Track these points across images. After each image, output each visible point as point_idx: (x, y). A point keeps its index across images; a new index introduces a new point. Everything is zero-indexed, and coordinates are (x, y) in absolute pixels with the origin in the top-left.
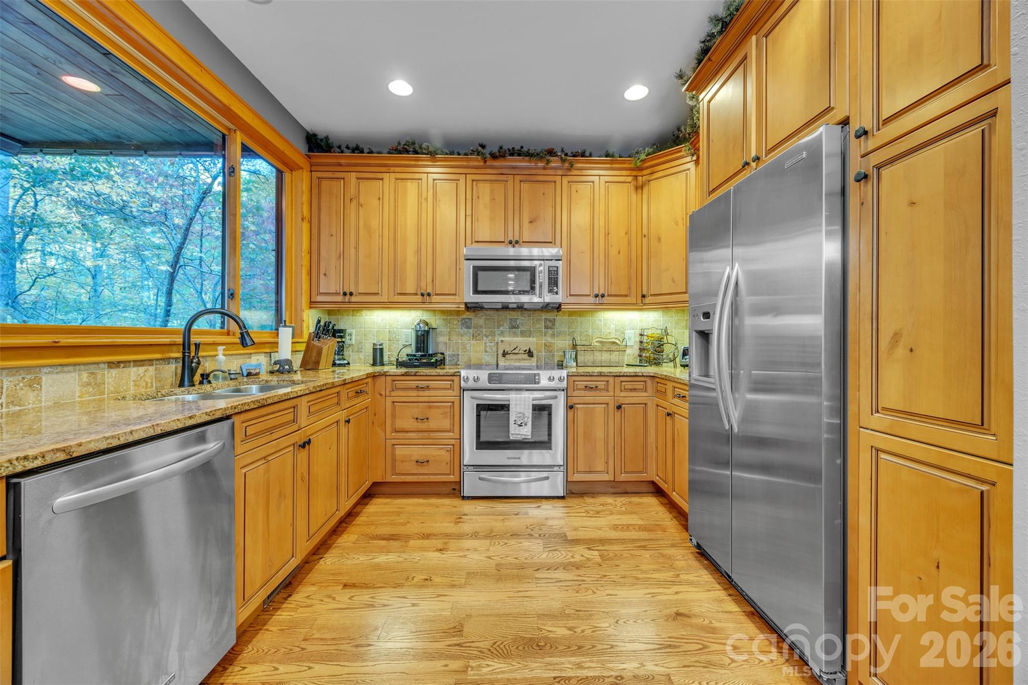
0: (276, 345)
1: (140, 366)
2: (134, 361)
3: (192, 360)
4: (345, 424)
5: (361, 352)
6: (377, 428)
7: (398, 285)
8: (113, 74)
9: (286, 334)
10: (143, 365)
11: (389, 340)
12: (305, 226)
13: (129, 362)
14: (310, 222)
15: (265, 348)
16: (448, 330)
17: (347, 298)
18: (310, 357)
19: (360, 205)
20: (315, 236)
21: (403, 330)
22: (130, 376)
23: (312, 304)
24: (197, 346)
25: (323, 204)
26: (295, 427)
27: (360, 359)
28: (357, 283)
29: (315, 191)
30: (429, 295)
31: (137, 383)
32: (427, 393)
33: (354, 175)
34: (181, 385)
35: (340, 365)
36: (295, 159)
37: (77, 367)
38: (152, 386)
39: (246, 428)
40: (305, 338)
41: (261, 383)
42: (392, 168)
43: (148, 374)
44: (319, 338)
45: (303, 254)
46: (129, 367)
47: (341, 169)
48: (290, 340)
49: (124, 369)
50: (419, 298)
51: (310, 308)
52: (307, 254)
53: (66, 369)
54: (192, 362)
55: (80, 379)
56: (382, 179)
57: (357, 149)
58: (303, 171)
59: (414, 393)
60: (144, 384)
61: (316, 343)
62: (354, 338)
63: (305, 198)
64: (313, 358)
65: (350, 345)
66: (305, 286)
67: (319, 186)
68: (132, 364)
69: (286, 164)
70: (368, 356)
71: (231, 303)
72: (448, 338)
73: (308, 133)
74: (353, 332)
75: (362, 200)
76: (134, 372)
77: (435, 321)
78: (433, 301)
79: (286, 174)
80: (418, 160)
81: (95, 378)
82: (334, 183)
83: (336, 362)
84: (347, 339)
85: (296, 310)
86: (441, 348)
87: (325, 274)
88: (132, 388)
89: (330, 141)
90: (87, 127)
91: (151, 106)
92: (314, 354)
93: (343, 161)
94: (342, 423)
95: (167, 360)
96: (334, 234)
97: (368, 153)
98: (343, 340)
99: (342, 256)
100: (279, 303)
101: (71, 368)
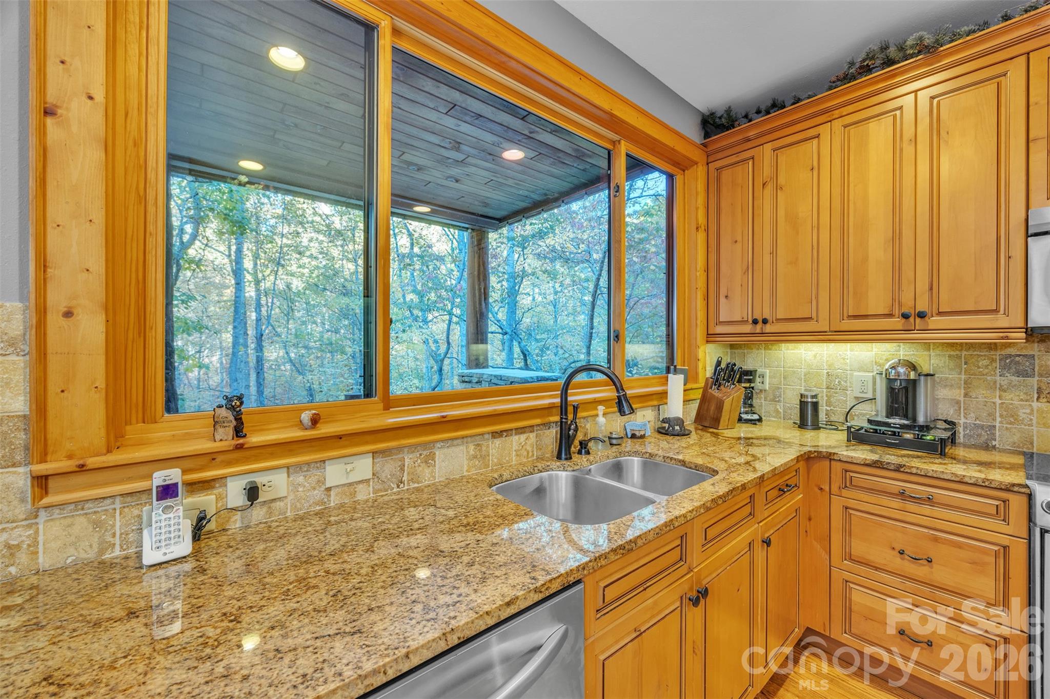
0: (665, 395)
1: (521, 433)
2: (516, 429)
3: (570, 425)
4: (762, 546)
5: (779, 401)
6: (815, 543)
7: (851, 302)
8: (531, 135)
9: (676, 383)
10: (524, 433)
11: (827, 388)
12: (701, 236)
13: (511, 430)
14: (707, 231)
15: (652, 400)
16: (963, 377)
17: (758, 328)
18: (708, 410)
19: (778, 188)
20: (714, 247)
21: (856, 373)
22: (512, 444)
23: (710, 337)
24: (576, 408)
25: (723, 204)
26: (684, 570)
27: (777, 411)
28: (774, 305)
29: (713, 188)
30: (922, 315)
31: (519, 453)
32: (926, 509)
33: (768, 147)
34: (559, 457)
35: (748, 421)
36: (687, 154)
37: (465, 440)
38: (533, 455)
39: (604, 591)
40: (702, 384)
41: (644, 456)
42: (837, 112)
43: (529, 442)
44: (719, 386)
45: (698, 274)
46: (511, 435)
47: (750, 145)
48: (682, 388)
49: (507, 438)
50: (897, 322)
51: (708, 342)
52: (703, 272)
53: (455, 442)
54: (569, 429)
55: (468, 452)
56: (818, 136)
57: (776, 105)
58: (697, 167)
59: (896, 503)
60: (525, 453)
61: (714, 392)
62: (767, 380)
63: (701, 200)
64: (711, 412)
65: (761, 391)
66: (701, 315)
67: (718, 179)
68: (514, 431)
69: (676, 164)
70: (791, 409)
71: (617, 346)
72: (963, 391)
73: (703, 115)
74: (766, 373)
75: (782, 180)
76: (516, 440)
77: (927, 361)
78: (930, 327)
79: (677, 177)
80: (894, 76)
81: (480, 450)
82: (739, 169)
83: (743, 416)
84: (757, 384)
85: (690, 346)
86: (946, 411)
87: (726, 297)
88: (514, 458)
89: (733, 113)
90: (526, 193)
91: (561, 155)
92: (713, 408)
93: (751, 133)
94: (758, 546)
95: (547, 425)
96: (739, 238)
97: (794, 104)
98: (752, 385)
99: (751, 268)
100: (670, 337)
101: (459, 441)
